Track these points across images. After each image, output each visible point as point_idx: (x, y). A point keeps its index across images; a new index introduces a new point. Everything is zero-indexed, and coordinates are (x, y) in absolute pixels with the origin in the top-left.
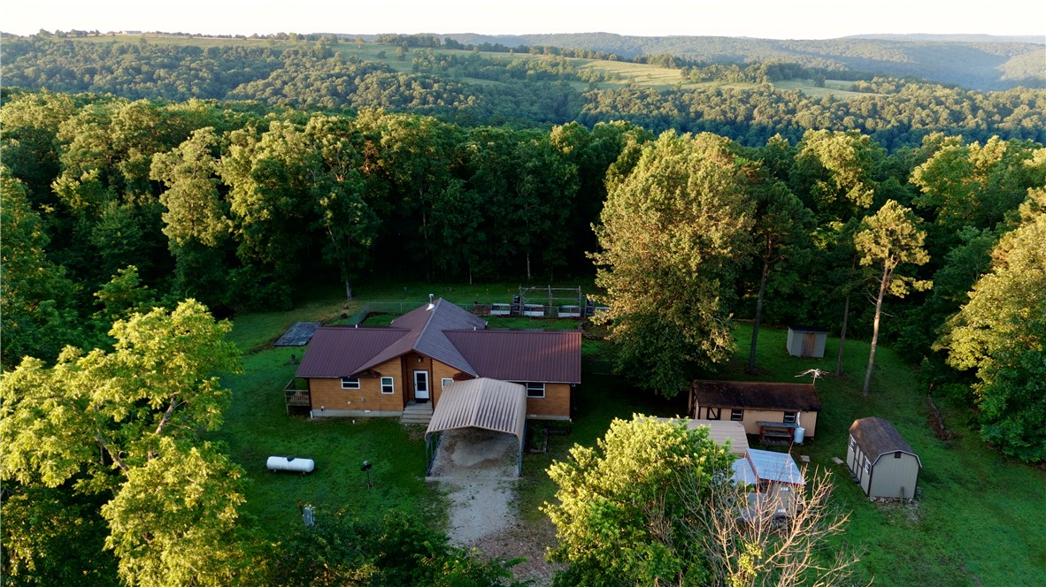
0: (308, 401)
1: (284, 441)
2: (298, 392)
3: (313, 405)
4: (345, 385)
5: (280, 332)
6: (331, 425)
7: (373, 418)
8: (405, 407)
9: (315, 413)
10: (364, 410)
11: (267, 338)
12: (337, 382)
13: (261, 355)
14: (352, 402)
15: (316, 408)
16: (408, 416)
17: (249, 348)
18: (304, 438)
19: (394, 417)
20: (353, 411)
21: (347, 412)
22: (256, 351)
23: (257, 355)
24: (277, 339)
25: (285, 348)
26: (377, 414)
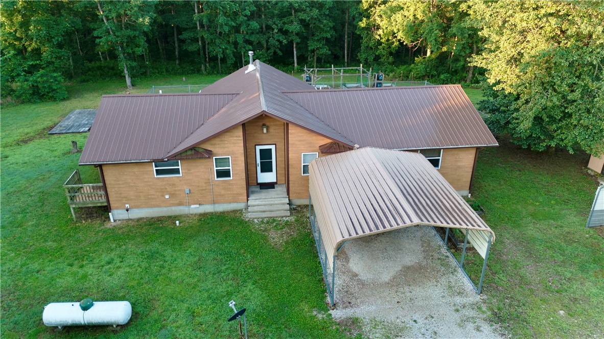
0: (104, 199)
1: (71, 265)
2: (87, 188)
3: (112, 205)
4: (158, 172)
5: (56, 120)
6: (144, 231)
7: (204, 215)
8: (248, 196)
9: (117, 215)
10: (189, 205)
11: (40, 127)
12: (147, 168)
13: (31, 145)
14: (172, 195)
15: (117, 208)
16: (256, 209)
17: (16, 138)
18: (105, 258)
19: (235, 211)
20: (174, 208)
21: (165, 209)
22: (25, 142)
23: (27, 145)
24: (52, 128)
25: (62, 136)
26: (208, 208)
